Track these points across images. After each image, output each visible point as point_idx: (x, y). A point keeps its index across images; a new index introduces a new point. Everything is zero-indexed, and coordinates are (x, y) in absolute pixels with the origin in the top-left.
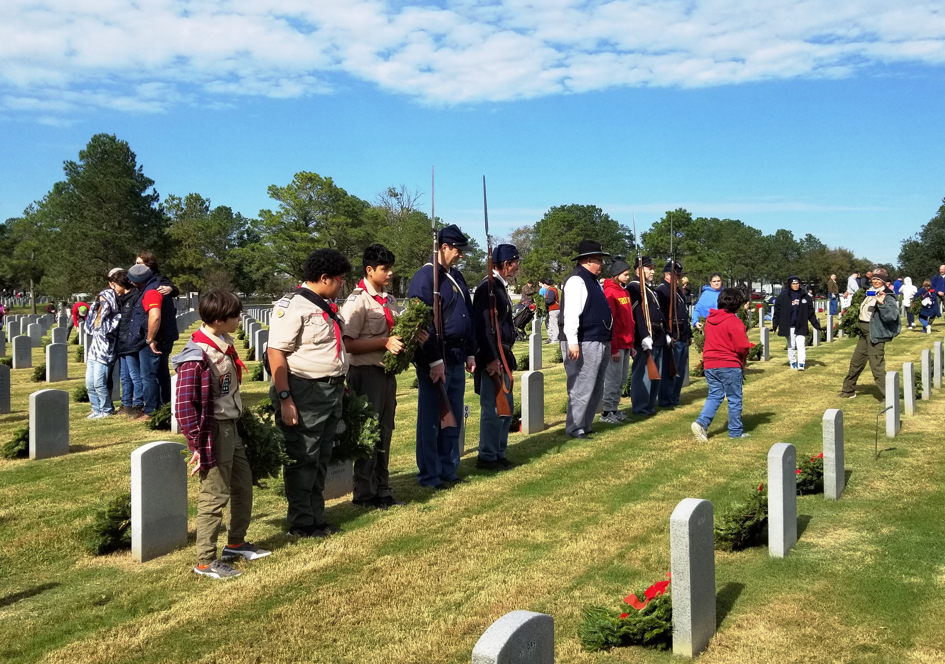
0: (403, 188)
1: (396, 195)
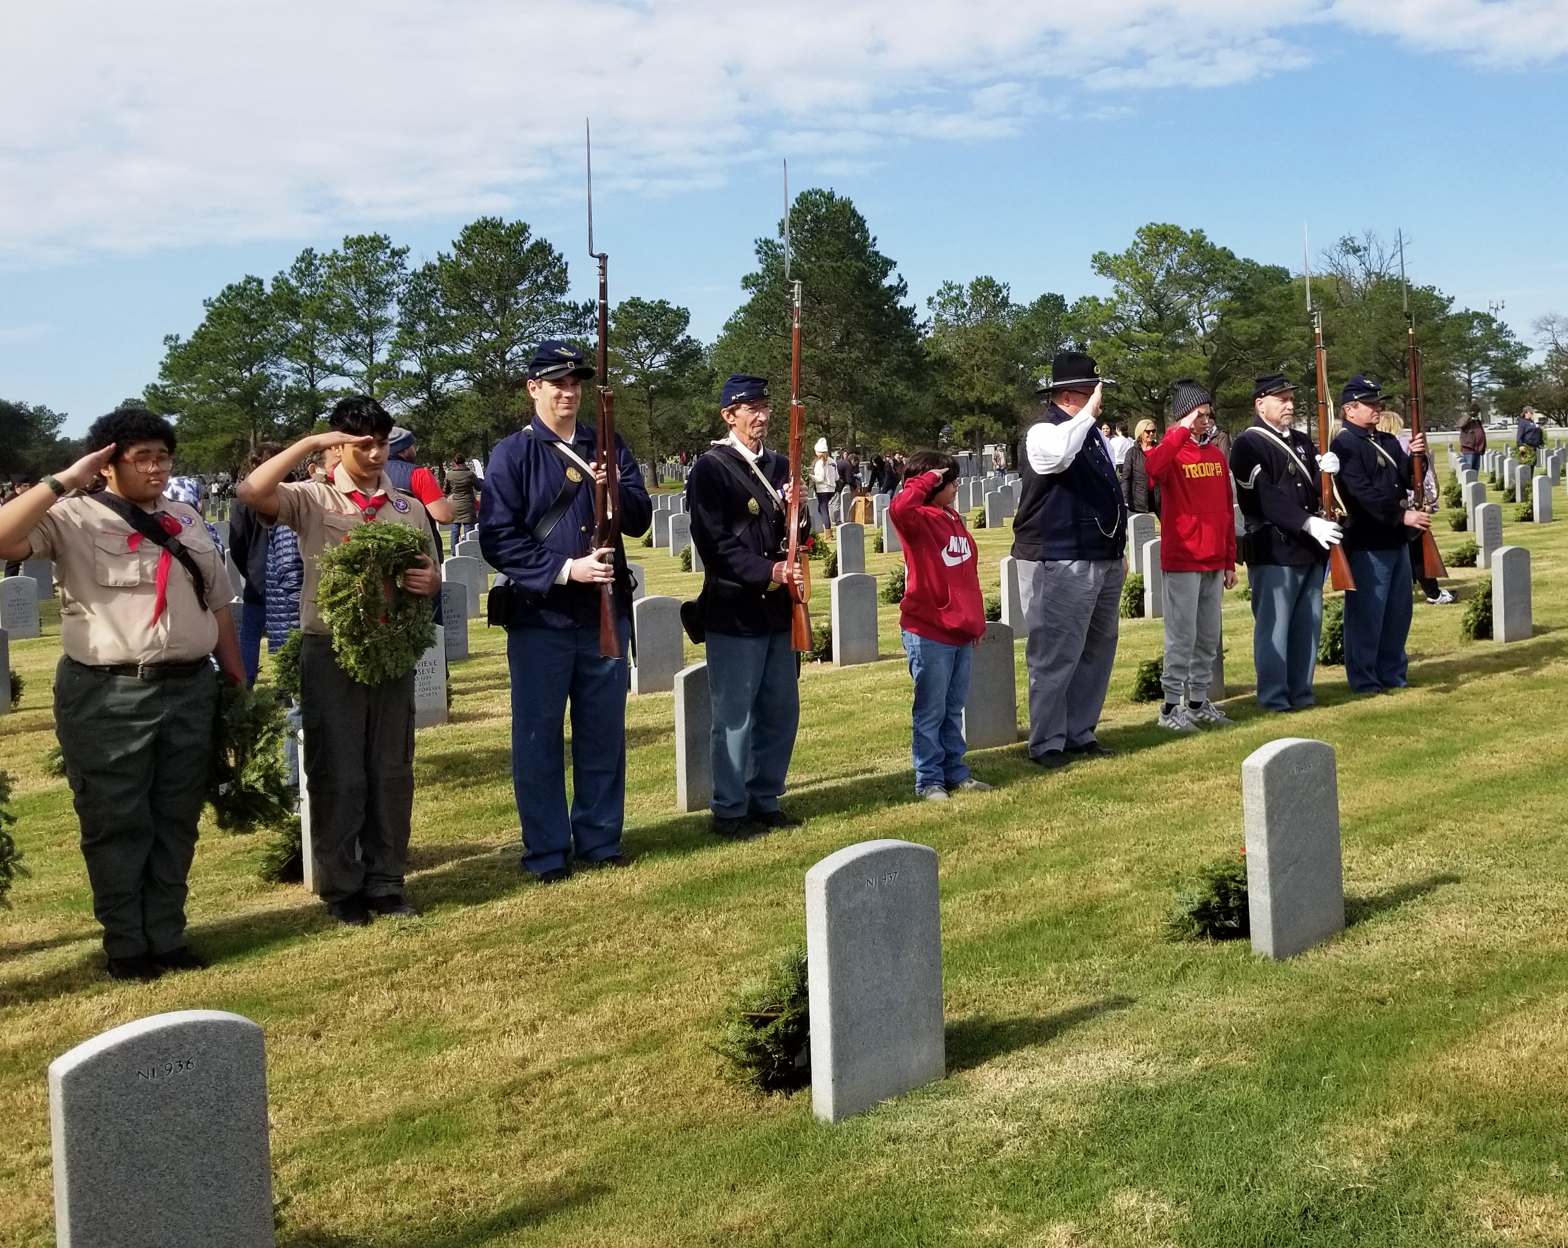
0: (1368, 237)
1: (1356, 250)
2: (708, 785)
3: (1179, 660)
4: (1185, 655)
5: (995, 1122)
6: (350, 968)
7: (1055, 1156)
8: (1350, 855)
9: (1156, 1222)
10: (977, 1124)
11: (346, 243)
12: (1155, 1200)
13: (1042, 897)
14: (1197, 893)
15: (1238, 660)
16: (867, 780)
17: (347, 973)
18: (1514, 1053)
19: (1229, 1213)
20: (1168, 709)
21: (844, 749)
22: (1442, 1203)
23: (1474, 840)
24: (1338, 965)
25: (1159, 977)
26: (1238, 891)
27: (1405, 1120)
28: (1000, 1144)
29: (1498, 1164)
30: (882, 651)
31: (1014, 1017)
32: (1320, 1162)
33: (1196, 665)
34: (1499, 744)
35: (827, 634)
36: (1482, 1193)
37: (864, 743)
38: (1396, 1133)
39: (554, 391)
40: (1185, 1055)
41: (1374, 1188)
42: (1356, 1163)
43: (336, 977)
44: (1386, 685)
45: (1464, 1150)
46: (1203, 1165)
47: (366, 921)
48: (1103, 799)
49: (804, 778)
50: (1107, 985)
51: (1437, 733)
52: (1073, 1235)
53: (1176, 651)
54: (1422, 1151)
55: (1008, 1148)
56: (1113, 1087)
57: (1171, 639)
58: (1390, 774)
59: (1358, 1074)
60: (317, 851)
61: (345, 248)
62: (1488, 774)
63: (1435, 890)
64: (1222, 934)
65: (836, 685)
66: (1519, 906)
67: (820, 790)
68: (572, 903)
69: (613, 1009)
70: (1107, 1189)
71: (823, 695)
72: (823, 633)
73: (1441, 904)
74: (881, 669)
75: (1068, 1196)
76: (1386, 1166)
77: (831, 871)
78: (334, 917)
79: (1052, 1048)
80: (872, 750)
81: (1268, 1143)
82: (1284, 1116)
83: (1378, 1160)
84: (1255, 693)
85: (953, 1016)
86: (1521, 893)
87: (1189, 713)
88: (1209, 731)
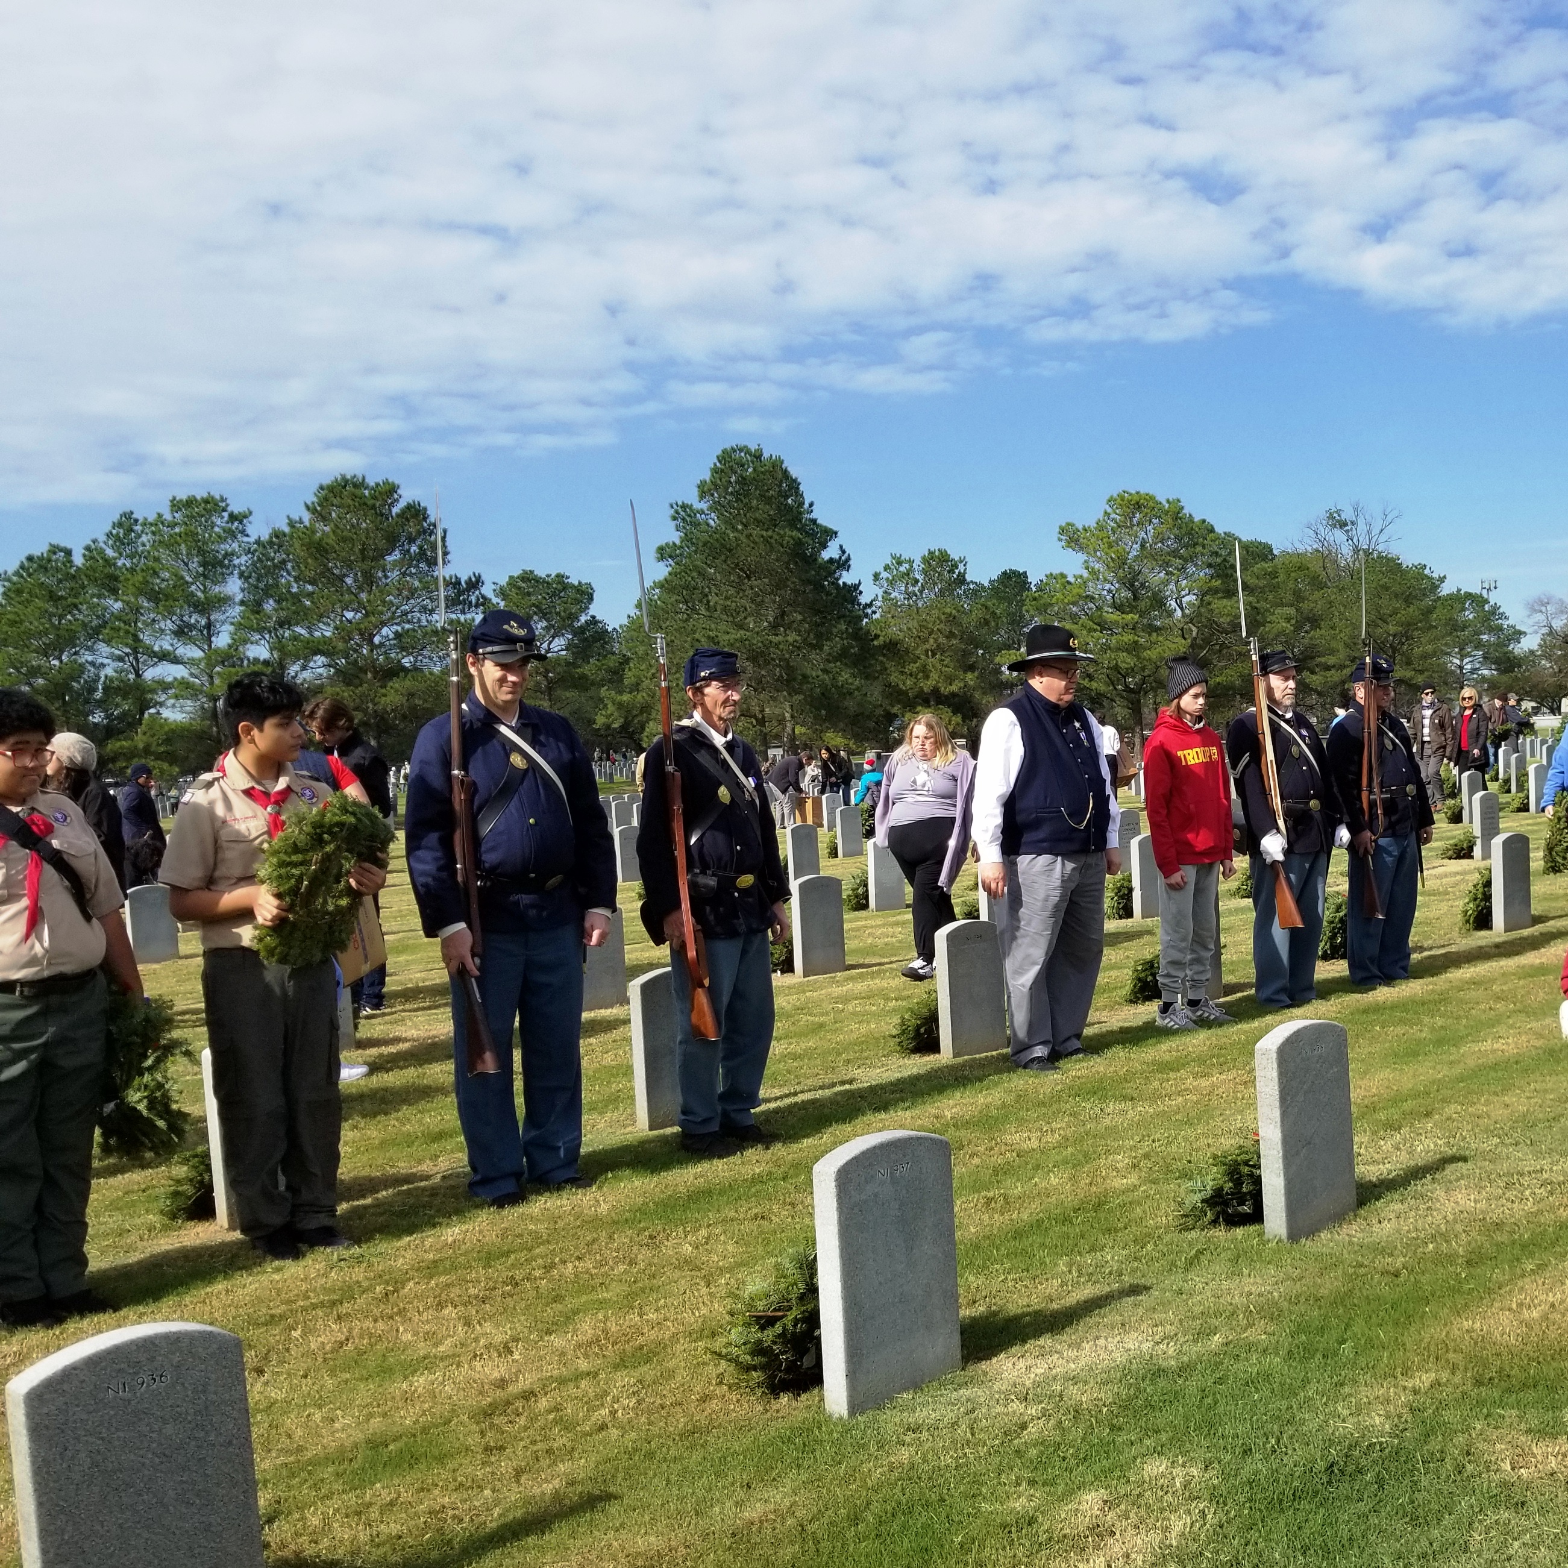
0: (1355, 510)
1: (1343, 524)
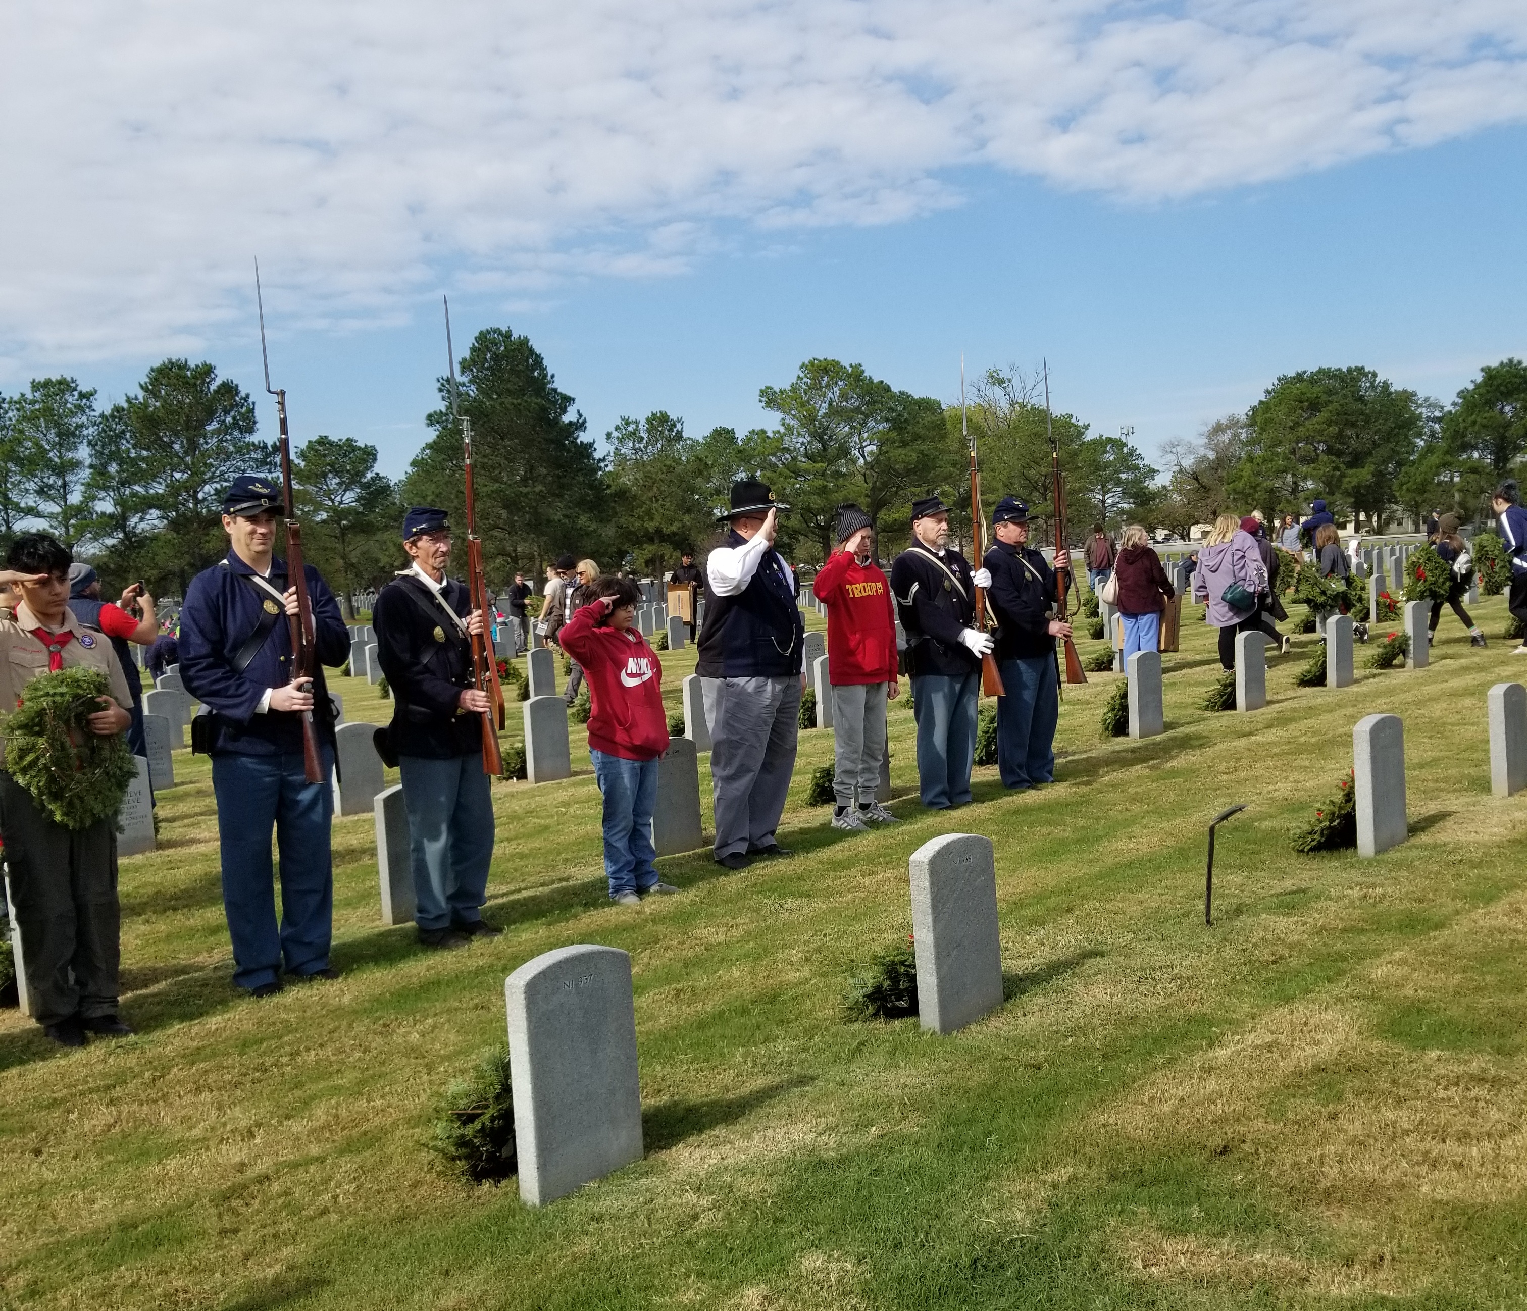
2: (412, 899)
3: (849, 766)
4: (853, 761)
5: (690, 1197)
6: (69, 1087)
7: (747, 1224)
8: (1007, 936)
9: (840, 1280)
10: (674, 1200)
11: (33, 386)
12: (838, 1260)
13: (730, 988)
14: (870, 977)
15: (902, 764)
16: (563, 888)
17: (65, 1091)
18: (1157, 1108)
19: (906, 1267)
20: (840, 811)
21: (541, 860)
22: (1097, 1248)
23: (1117, 918)
24: (998, 1036)
25: (837, 1056)
26: (907, 974)
27: (1061, 1174)
28: (696, 1217)
29: (1146, 1209)
30: (574, 767)
31: (706, 1100)
32: (987, 1216)
33: (864, 771)
34: (1136, 829)
35: (521, 754)
36: (1132, 1237)
37: (559, 854)
38: (1054, 1186)
39: (248, 527)
40: (862, 1125)
41: (1036, 1237)
42: (1019, 1215)
43: (56, 1095)
44: (1035, 782)
45: (1115, 1198)
46: (881, 1224)
47: (83, 1042)
48: (783, 896)
49: (504, 889)
50: (790, 1065)
51: (1081, 822)
52: (765, 1297)
53: (846, 758)
54: (1077, 1201)
55: (704, 1220)
56: (798, 1158)
57: (842, 747)
58: (1040, 861)
59: (1019, 1134)
60: (31, 978)
61: (33, 391)
62: (1128, 857)
63: (1083, 964)
64: (894, 1014)
65: (532, 802)
66: (1157, 975)
67: (519, 900)
68: (284, 1016)
69: (327, 1113)
70: (795, 1252)
71: (520, 811)
72: (518, 753)
73: (1089, 976)
74: (574, 784)
75: (759, 1261)
76: (1046, 1216)
77: (529, 977)
78: (51, 1039)
79: (742, 1126)
80: (567, 860)
81: (940, 1201)
82: (953, 1175)
83: (1040, 1212)
84: (918, 794)
85: (649, 1102)
86: (1159, 964)
87: (859, 814)
88: (878, 829)
